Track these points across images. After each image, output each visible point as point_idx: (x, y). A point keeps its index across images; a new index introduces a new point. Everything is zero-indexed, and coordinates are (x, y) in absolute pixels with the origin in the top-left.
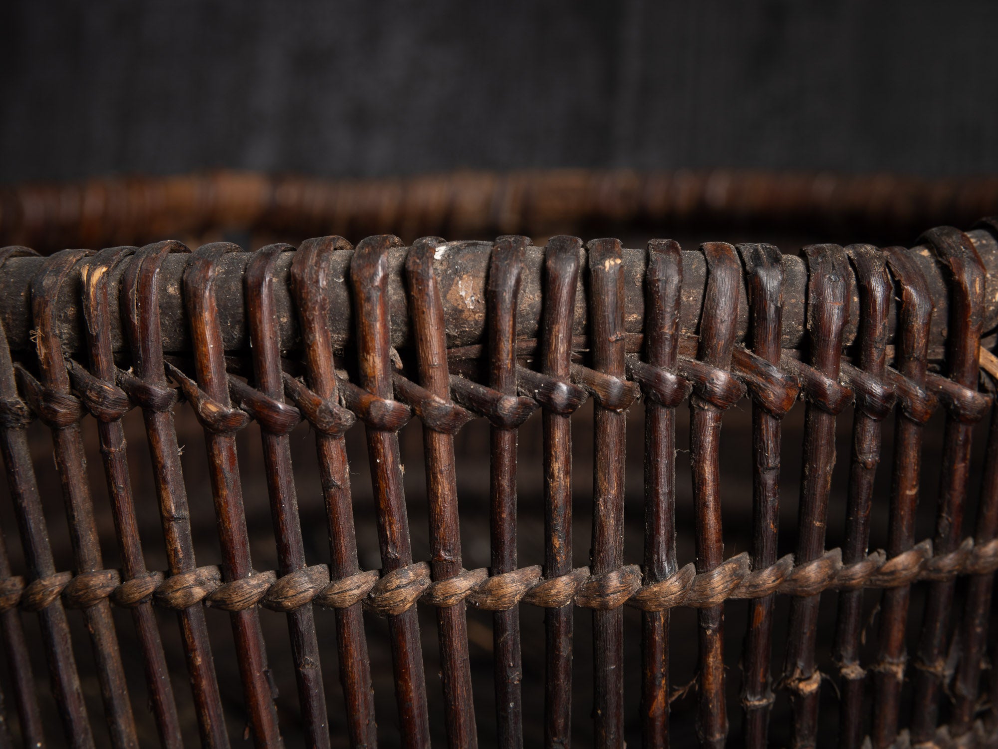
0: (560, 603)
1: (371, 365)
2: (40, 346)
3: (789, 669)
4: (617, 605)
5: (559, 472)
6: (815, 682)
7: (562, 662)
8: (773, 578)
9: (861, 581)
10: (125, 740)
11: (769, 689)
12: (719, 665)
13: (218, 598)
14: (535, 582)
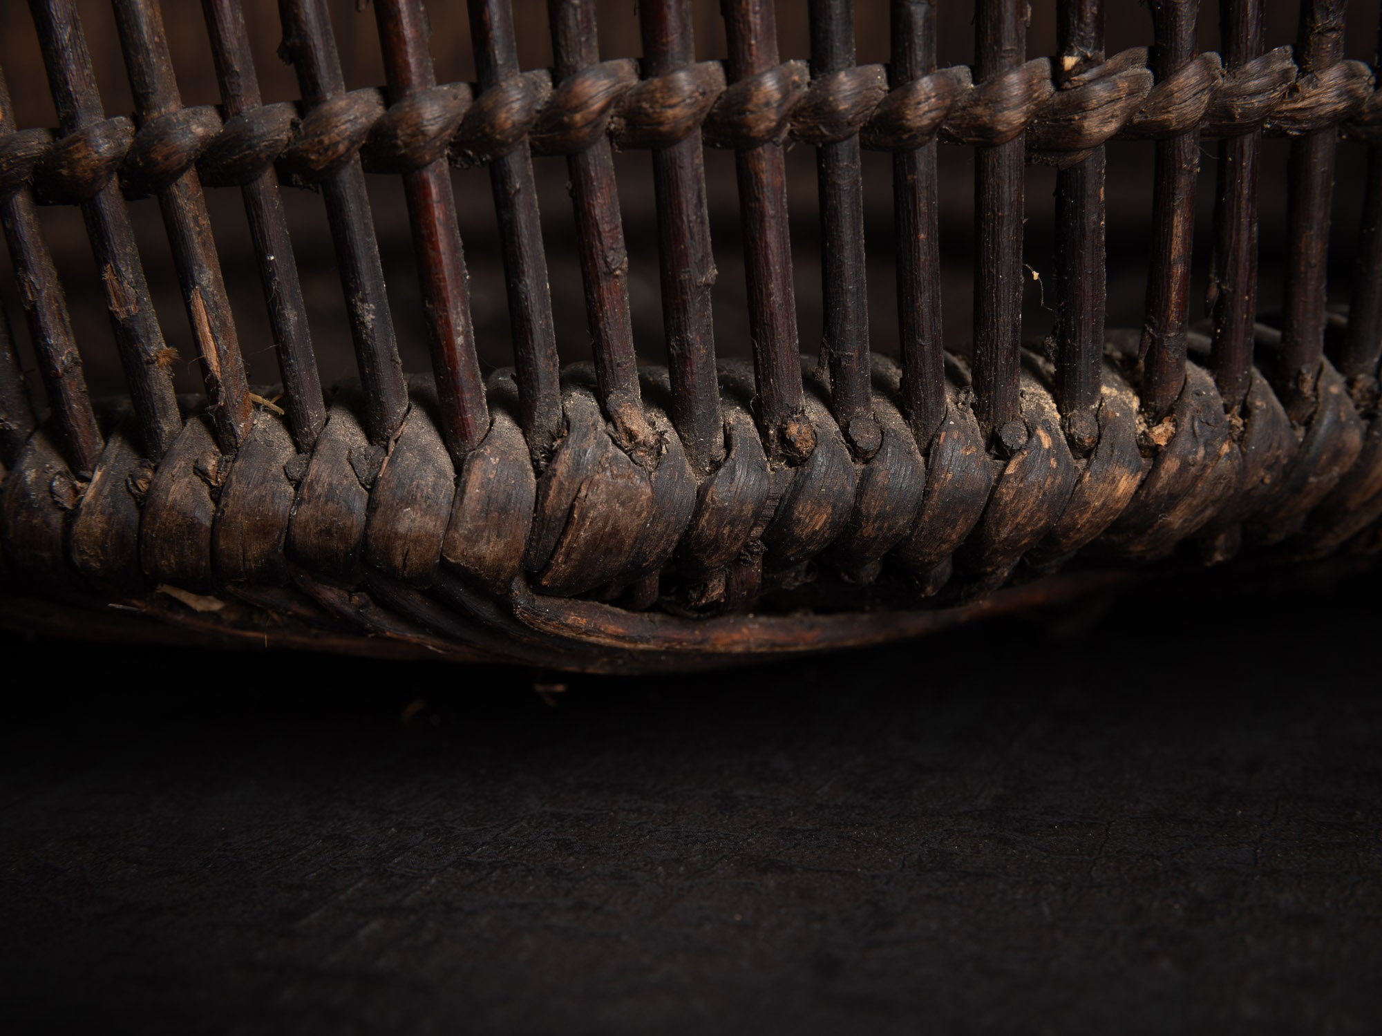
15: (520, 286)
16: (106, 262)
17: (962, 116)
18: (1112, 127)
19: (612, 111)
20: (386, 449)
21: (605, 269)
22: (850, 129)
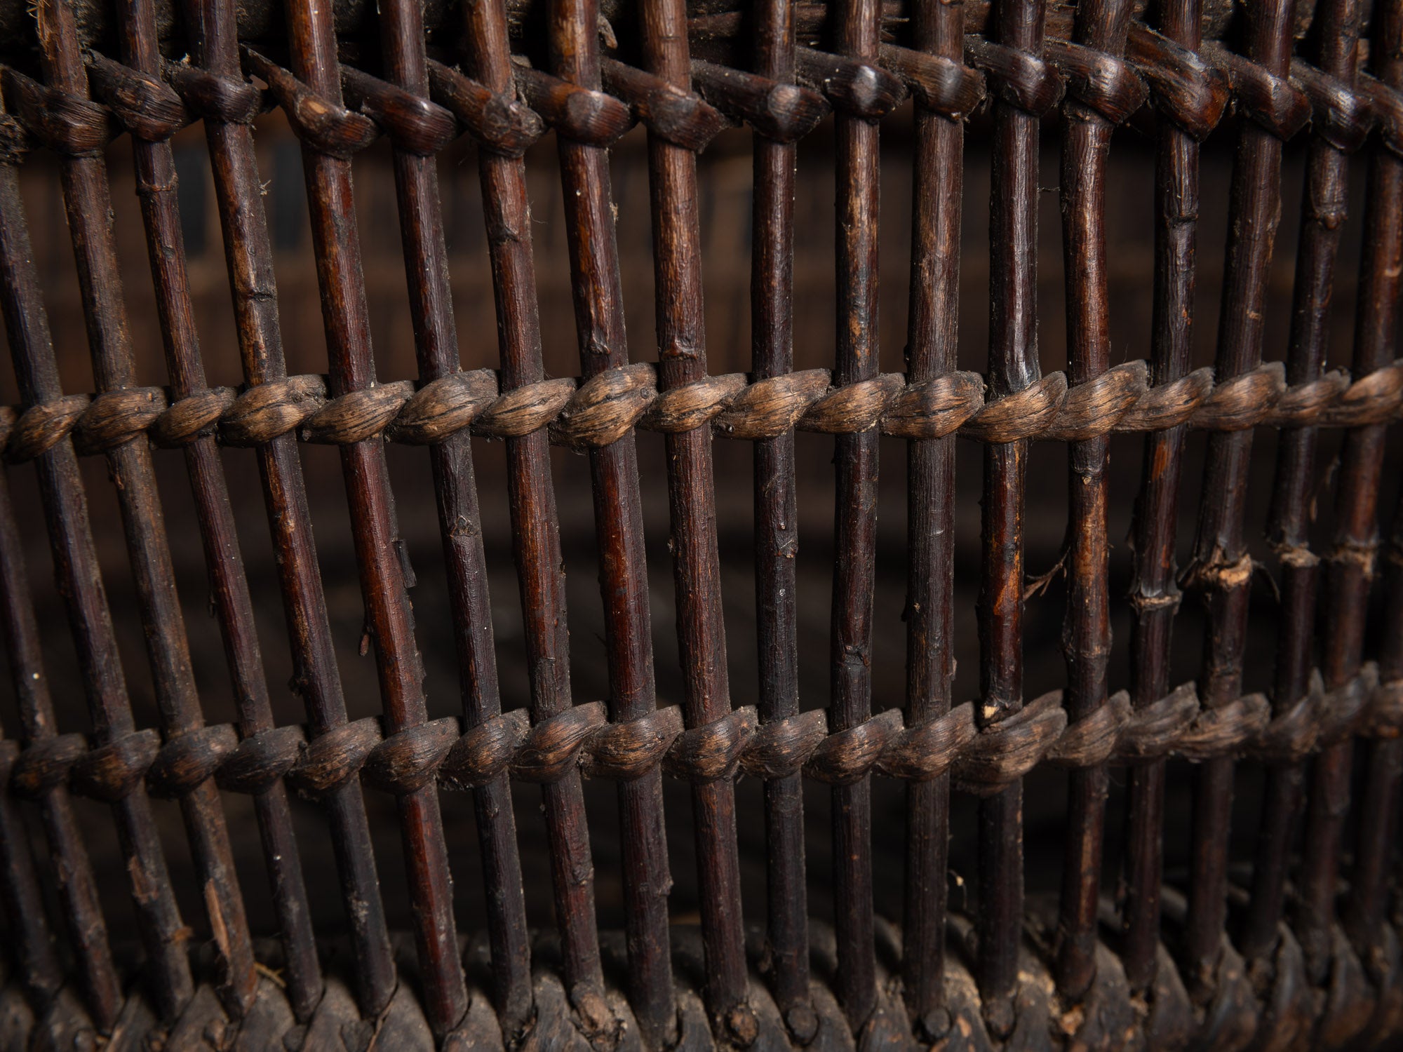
0: (861, 424)
1: (569, 37)
2: (42, 25)
3: (1204, 550)
4: (948, 430)
5: (861, 213)
6: (1244, 570)
7: (861, 522)
8: (1185, 397)
9: (1314, 411)
10: (172, 660)
11: (1173, 583)
12: (1101, 535)
13: (323, 423)
14: (821, 394)
15: (497, 894)
16: (131, 855)
17: (893, 756)
18: (1027, 765)
19: (582, 748)
20: (374, 1025)
21: (572, 881)
22: (792, 768)
